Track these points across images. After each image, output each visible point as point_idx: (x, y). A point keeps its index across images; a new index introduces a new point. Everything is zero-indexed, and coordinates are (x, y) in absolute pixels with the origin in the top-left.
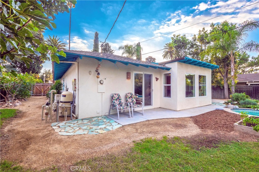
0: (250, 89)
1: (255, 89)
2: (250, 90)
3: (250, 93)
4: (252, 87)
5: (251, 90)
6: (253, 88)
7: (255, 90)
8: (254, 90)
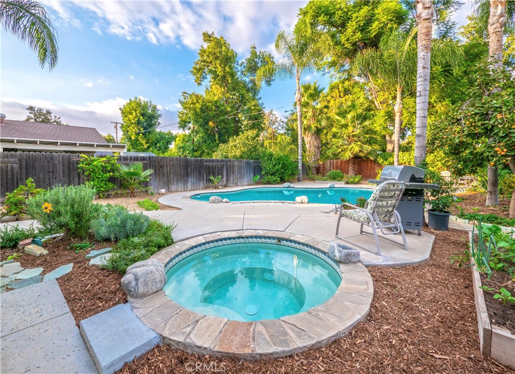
0: (9, 165)
1: (24, 163)
2: (9, 169)
3: (7, 179)
4: (16, 156)
5: (12, 168)
6: (20, 160)
7: (27, 169)
8: (24, 166)
